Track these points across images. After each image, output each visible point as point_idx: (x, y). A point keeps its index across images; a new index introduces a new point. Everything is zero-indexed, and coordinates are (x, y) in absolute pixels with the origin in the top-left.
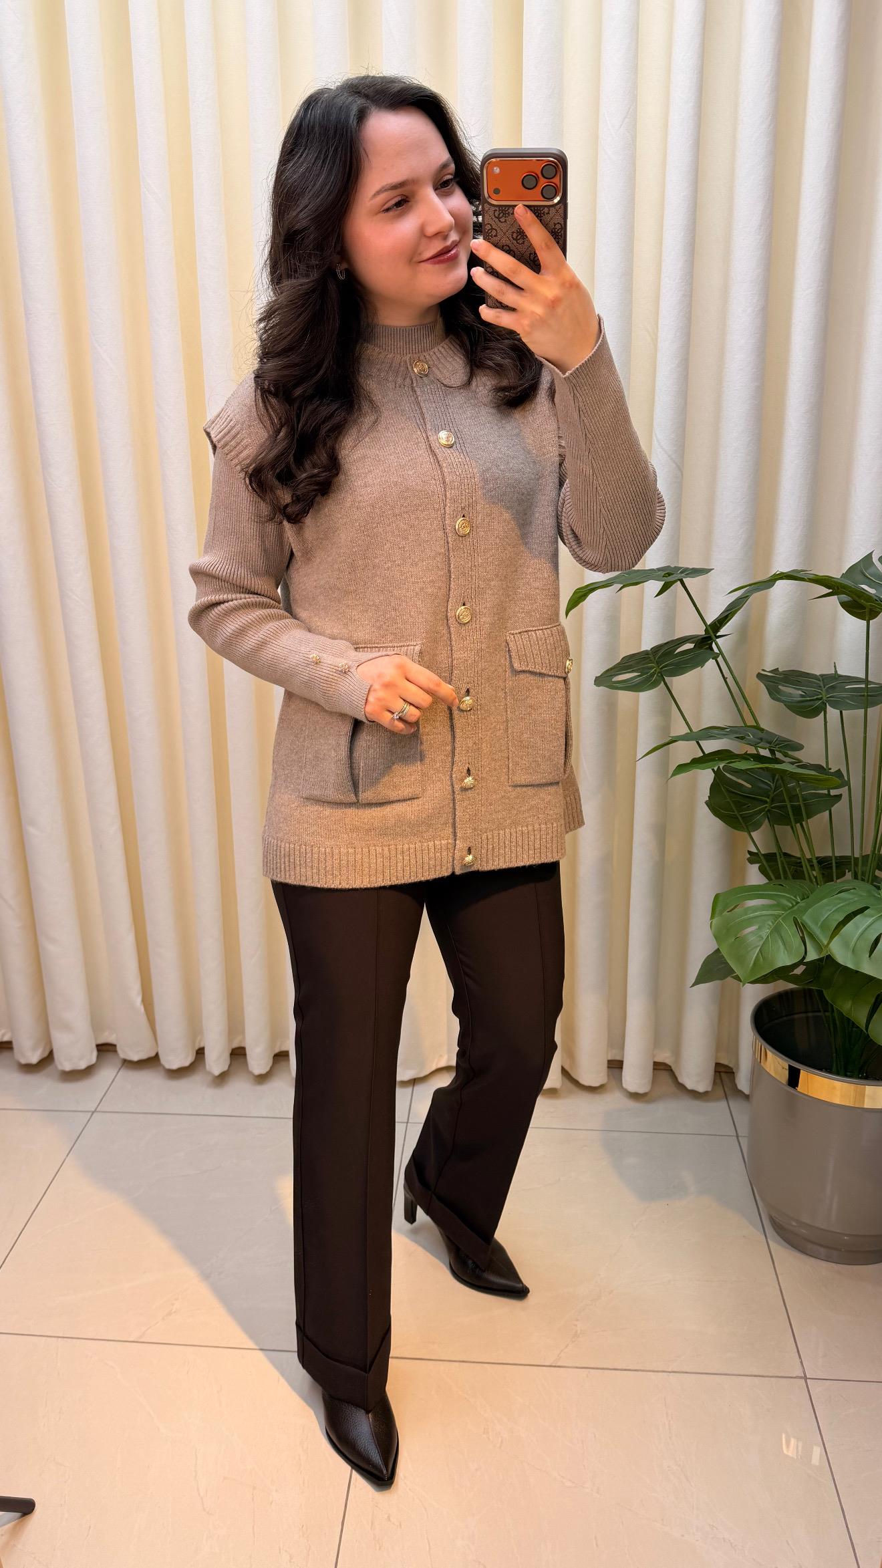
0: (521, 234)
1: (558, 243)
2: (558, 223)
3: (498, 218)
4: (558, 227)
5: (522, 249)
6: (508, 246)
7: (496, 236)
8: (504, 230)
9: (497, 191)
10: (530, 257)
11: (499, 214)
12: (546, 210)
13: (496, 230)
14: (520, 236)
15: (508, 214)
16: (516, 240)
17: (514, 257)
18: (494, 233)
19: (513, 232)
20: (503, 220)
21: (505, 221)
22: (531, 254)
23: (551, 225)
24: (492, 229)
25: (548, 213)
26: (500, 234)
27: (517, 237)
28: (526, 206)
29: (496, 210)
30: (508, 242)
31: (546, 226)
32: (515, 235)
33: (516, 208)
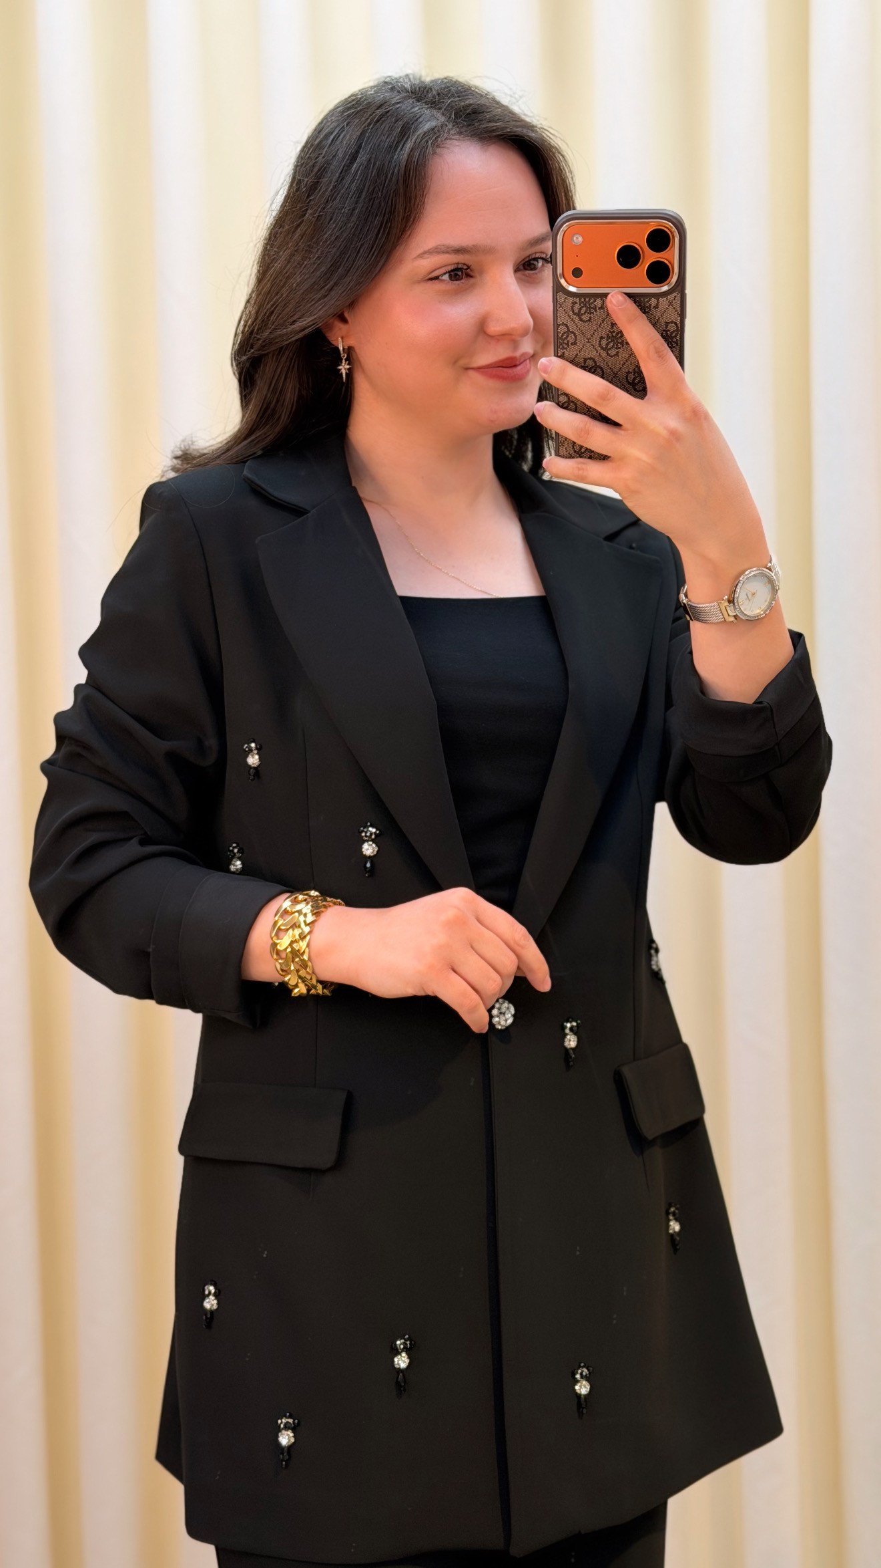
0: (617, 338)
1: (672, 351)
2: (672, 322)
3: (579, 315)
4: (672, 328)
5: (615, 363)
6: (594, 360)
7: (575, 343)
8: (588, 335)
9: (577, 273)
10: (627, 376)
11: (580, 309)
12: (653, 301)
13: (575, 334)
14: (611, 344)
15: (595, 309)
16: (606, 349)
17: (602, 377)
18: (571, 338)
19: (602, 338)
20: (583, 317)
21: (590, 320)
22: (628, 373)
23: (662, 321)
24: (569, 332)
25: (656, 307)
26: (581, 340)
27: (607, 344)
28: (626, 294)
29: (575, 303)
30: (593, 354)
31: (654, 325)
32: (604, 342)
33: (609, 296)
